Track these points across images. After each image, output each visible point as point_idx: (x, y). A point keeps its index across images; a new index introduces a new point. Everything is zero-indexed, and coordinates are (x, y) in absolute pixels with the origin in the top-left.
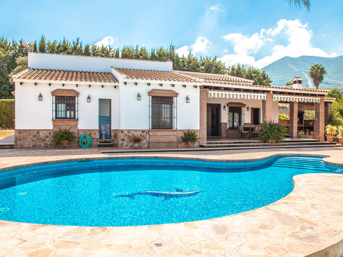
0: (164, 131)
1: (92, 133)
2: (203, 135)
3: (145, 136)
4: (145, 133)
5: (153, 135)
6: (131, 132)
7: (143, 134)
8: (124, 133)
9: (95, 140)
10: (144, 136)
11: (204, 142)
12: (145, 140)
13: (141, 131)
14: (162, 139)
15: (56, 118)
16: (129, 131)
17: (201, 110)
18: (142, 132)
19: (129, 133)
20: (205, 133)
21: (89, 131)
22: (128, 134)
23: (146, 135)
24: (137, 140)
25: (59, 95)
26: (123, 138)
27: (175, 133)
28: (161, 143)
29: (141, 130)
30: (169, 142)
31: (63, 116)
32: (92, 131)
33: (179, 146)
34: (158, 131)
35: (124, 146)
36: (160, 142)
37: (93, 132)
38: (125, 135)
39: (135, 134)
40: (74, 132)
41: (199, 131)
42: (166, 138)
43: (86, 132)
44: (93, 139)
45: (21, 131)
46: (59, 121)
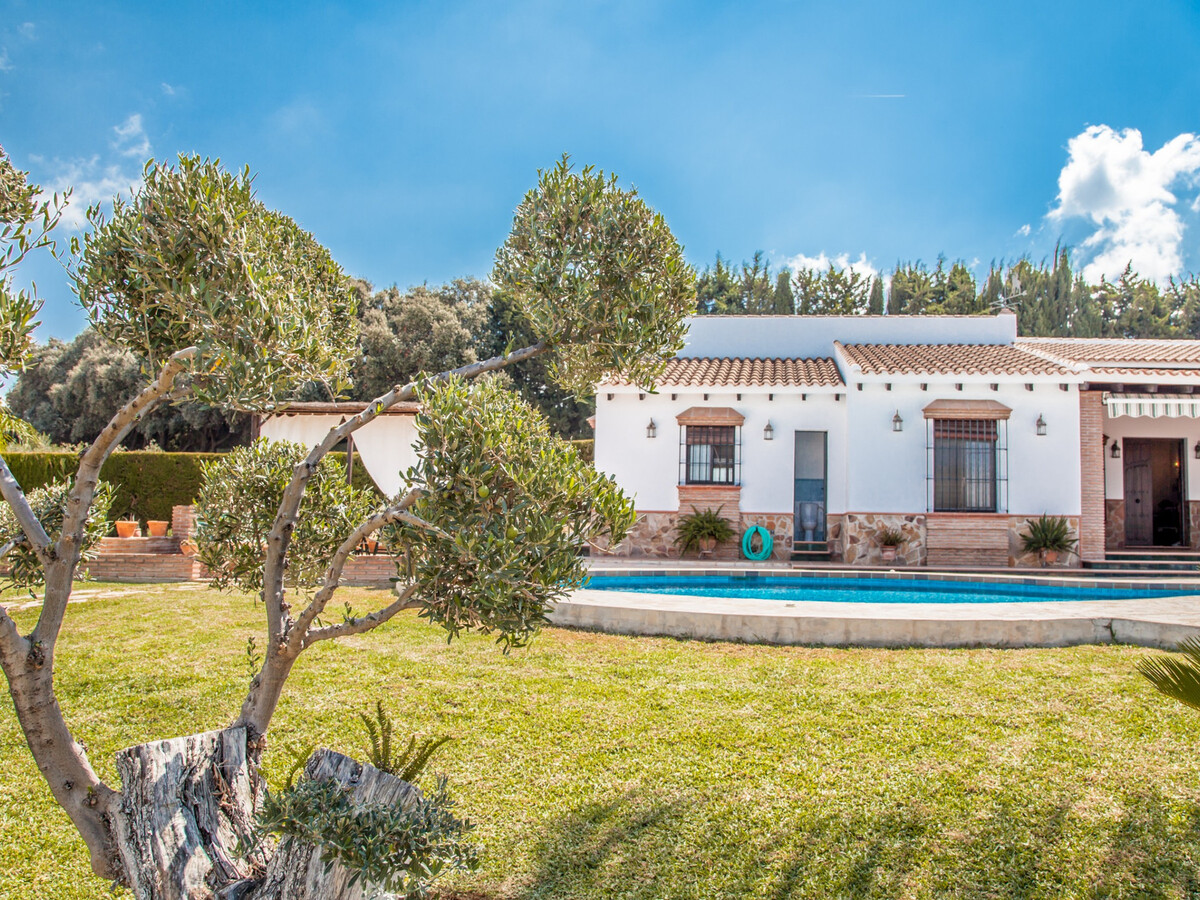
0: (970, 516)
1: (775, 521)
2: (1094, 531)
3: (915, 530)
4: (915, 522)
5: (936, 527)
6: (876, 520)
7: (910, 525)
8: (857, 522)
9: (783, 542)
10: (911, 531)
11: (1098, 554)
12: (916, 543)
13: (904, 517)
14: (963, 542)
15: (689, 482)
16: (870, 516)
17: (1083, 455)
18: (906, 518)
19: (870, 523)
20: (1098, 526)
21: (768, 518)
22: (866, 524)
23: (918, 528)
24: (890, 541)
25: (696, 423)
26: (854, 534)
27: (1003, 524)
28: (961, 553)
29: (903, 514)
30: (985, 550)
31: (703, 478)
32: (776, 517)
33: (1017, 561)
34: (953, 516)
35: (858, 556)
36: (958, 550)
37: (778, 519)
38: (860, 527)
39: (888, 524)
40: (730, 518)
41: (1078, 520)
42: (977, 536)
43: (760, 520)
44: (777, 538)
46: (693, 488)
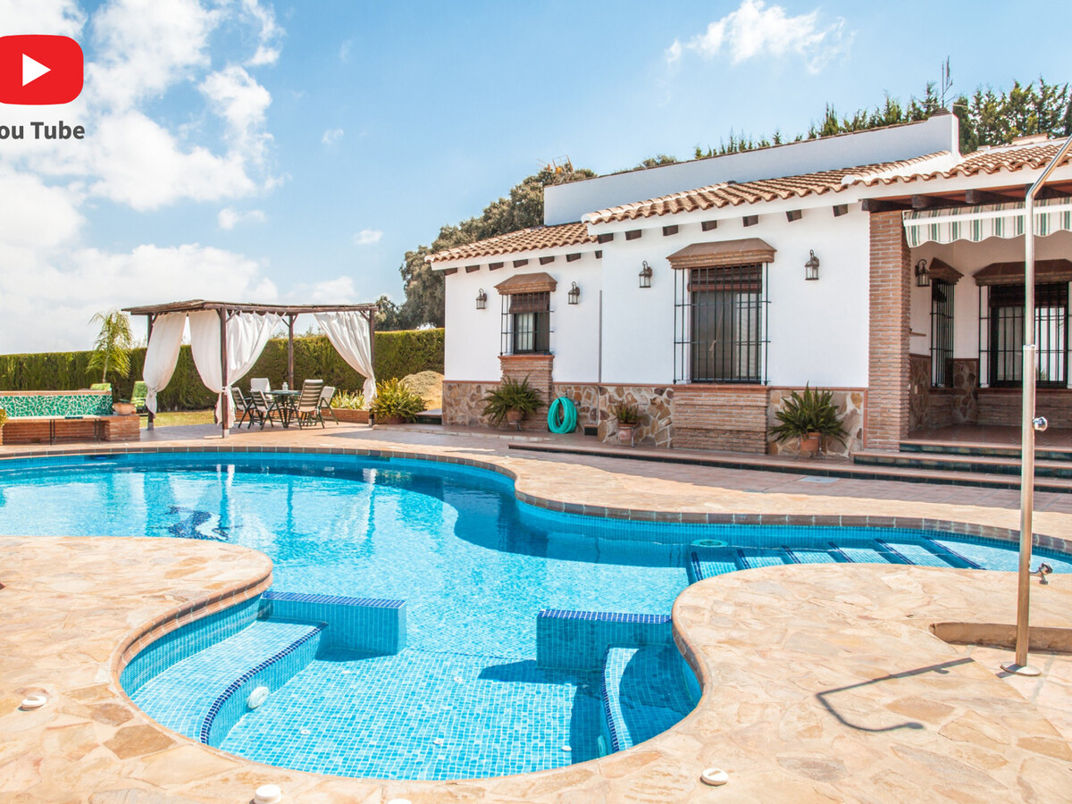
0: (719, 389)
1: (581, 392)
2: (884, 410)
3: (666, 405)
4: (665, 395)
5: (683, 402)
6: (626, 393)
7: (660, 399)
8: (607, 395)
9: (588, 414)
10: (660, 407)
11: (890, 443)
12: (666, 421)
13: (653, 389)
14: (712, 420)
15: (515, 350)
16: (620, 388)
17: (874, 303)
18: (656, 391)
19: (620, 396)
20: (893, 404)
21: (576, 388)
22: (616, 397)
23: (668, 402)
24: (629, 417)
26: (604, 409)
27: (760, 399)
28: (711, 434)
29: (653, 386)
30: (739, 431)
32: (582, 387)
33: (780, 447)
34: (701, 389)
35: (608, 434)
36: (708, 430)
37: (585, 389)
38: (610, 401)
39: (637, 397)
40: (540, 388)
41: (862, 394)
42: (730, 414)
43: (568, 390)
44: (584, 410)
45: (452, 385)
